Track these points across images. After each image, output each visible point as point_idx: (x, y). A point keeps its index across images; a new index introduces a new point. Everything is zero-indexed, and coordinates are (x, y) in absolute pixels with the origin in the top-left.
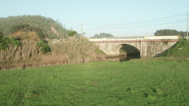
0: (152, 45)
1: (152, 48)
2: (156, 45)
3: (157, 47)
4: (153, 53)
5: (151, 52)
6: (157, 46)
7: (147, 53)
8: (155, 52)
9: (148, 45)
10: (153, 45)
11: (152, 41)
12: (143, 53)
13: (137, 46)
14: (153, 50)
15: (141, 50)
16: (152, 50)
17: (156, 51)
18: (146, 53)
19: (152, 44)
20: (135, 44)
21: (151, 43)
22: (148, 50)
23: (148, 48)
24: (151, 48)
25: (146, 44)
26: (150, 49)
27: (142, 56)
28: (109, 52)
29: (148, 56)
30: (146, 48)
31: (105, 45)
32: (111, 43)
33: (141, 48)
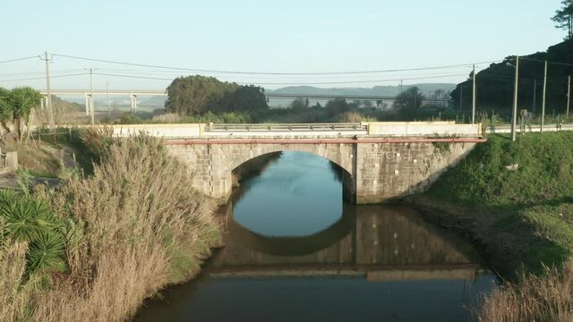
0: (398, 155)
1: (397, 166)
2: (411, 152)
3: (415, 161)
4: (402, 181)
5: (395, 178)
6: (413, 159)
7: (381, 181)
8: (406, 176)
9: (385, 155)
10: (402, 152)
11: (397, 141)
12: (365, 182)
13: (339, 158)
14: (400, 169)
15: (359, 172)
16: (397, 172)
17: (412, 173)
18: (375, 182)
19: (397, 150)
20: (333, 150)
21: (394, 148)
22: (382, 173)
23: (383, 166)
24: (393, 163)
25: (376, 150)
26: (390, 170)
27: (363, 192)
28: (218, 184)
29: (383, 193)
30: (377, 165)
31: (199, 157)
32: (226, 147)
33: (359, 167)
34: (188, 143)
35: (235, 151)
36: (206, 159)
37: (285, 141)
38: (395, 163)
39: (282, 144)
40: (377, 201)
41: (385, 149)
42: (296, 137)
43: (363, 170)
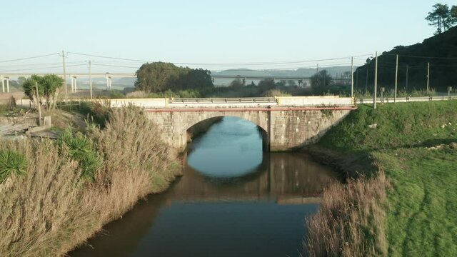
0: (298, 118)
1: (297, 126)
2: (307, 117)
3: (310, 122)
4: (300, 136)
5: (296, 134)
6: (308, 121)
7: (287, 136)
8: (303, 133)
9: (289, 119)
10: (301, 117)
11: (297, 109)
12: (276, 137)
13: (259, 121)
14: (299, 128)
15: (272, 130)
16: (297, 130)
17: (308, 130)
18: (283, 137)
19: (297, 115)
20: (255, 116)
21: (295, 114)
22: (287, 130)
23: (288, 126)
24: (294, 124)
25: (283, 116)
26: (293, 128)
27: (275, 143)
28: (178, 138)
29: (288, 144)
30: (284, 126)
31: (165, 120)
32: (183, 114)
33: (272, 127)
34: (158, 111)
35: (189, 117)
36: (170, 121)
37: (223, 109)
38: (296, 124)
39: (221, 111)
40: (284, 149)
41: (289, 115)
42: (230, 107)
43: (275, 129)
